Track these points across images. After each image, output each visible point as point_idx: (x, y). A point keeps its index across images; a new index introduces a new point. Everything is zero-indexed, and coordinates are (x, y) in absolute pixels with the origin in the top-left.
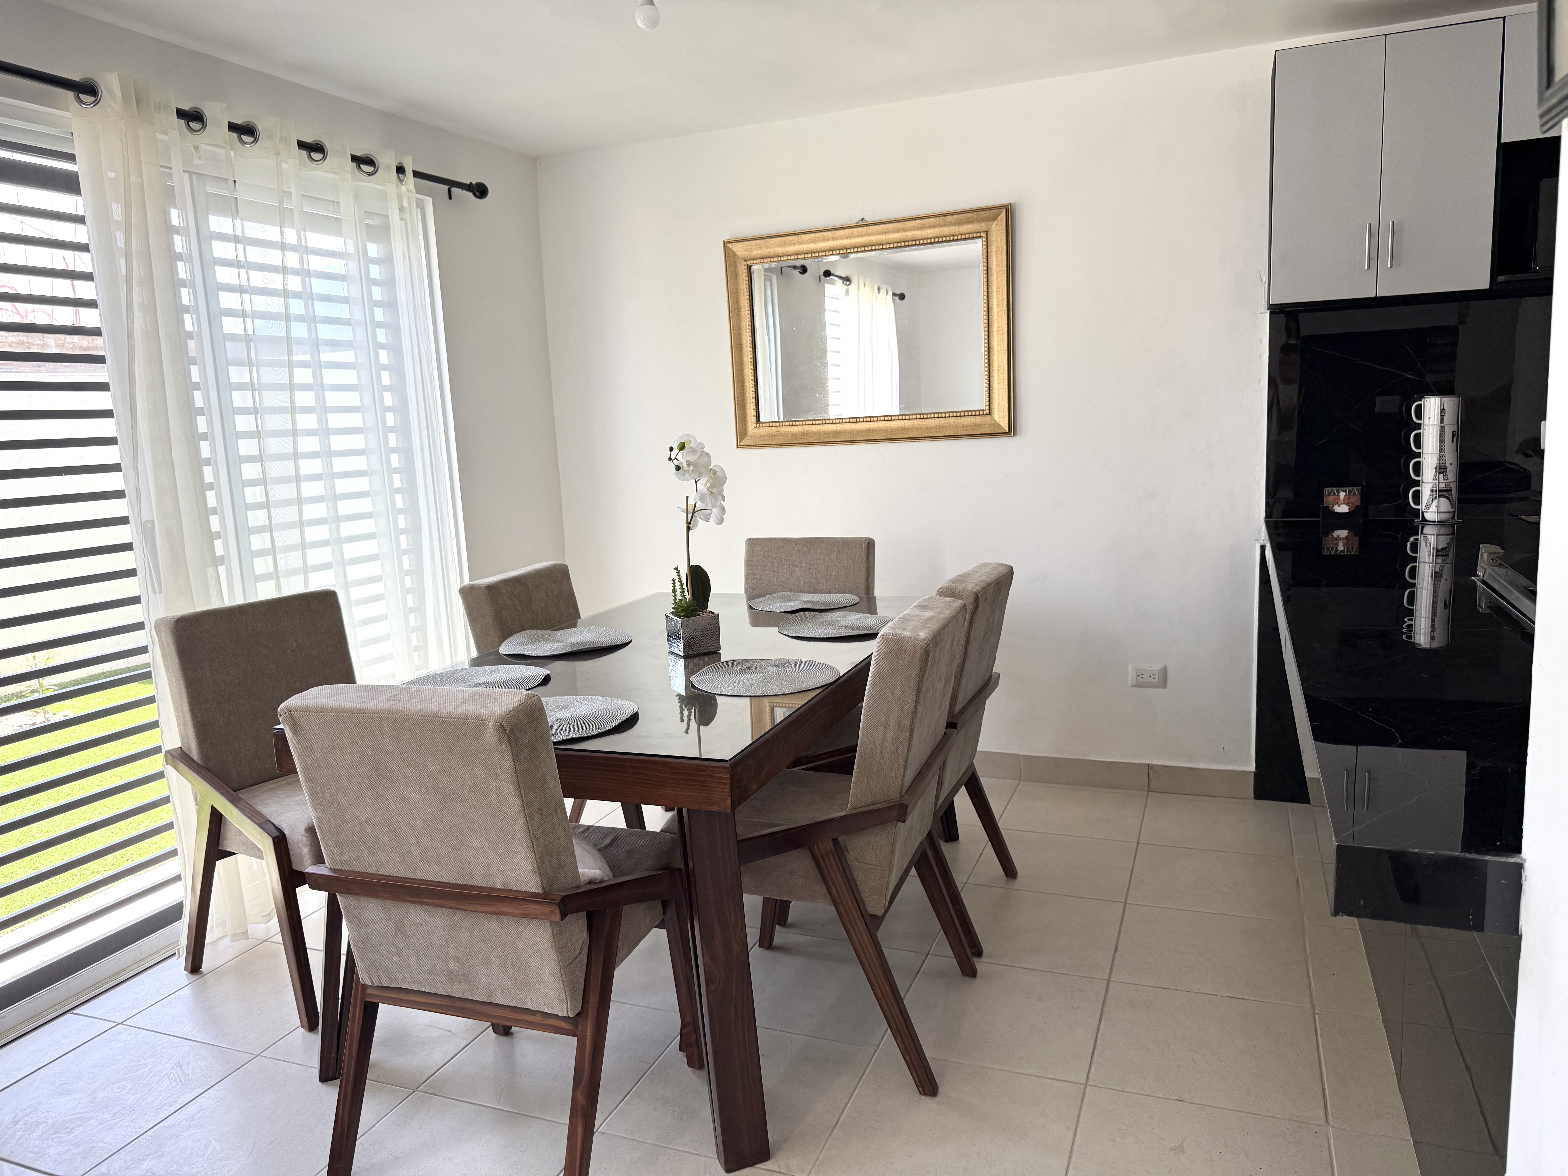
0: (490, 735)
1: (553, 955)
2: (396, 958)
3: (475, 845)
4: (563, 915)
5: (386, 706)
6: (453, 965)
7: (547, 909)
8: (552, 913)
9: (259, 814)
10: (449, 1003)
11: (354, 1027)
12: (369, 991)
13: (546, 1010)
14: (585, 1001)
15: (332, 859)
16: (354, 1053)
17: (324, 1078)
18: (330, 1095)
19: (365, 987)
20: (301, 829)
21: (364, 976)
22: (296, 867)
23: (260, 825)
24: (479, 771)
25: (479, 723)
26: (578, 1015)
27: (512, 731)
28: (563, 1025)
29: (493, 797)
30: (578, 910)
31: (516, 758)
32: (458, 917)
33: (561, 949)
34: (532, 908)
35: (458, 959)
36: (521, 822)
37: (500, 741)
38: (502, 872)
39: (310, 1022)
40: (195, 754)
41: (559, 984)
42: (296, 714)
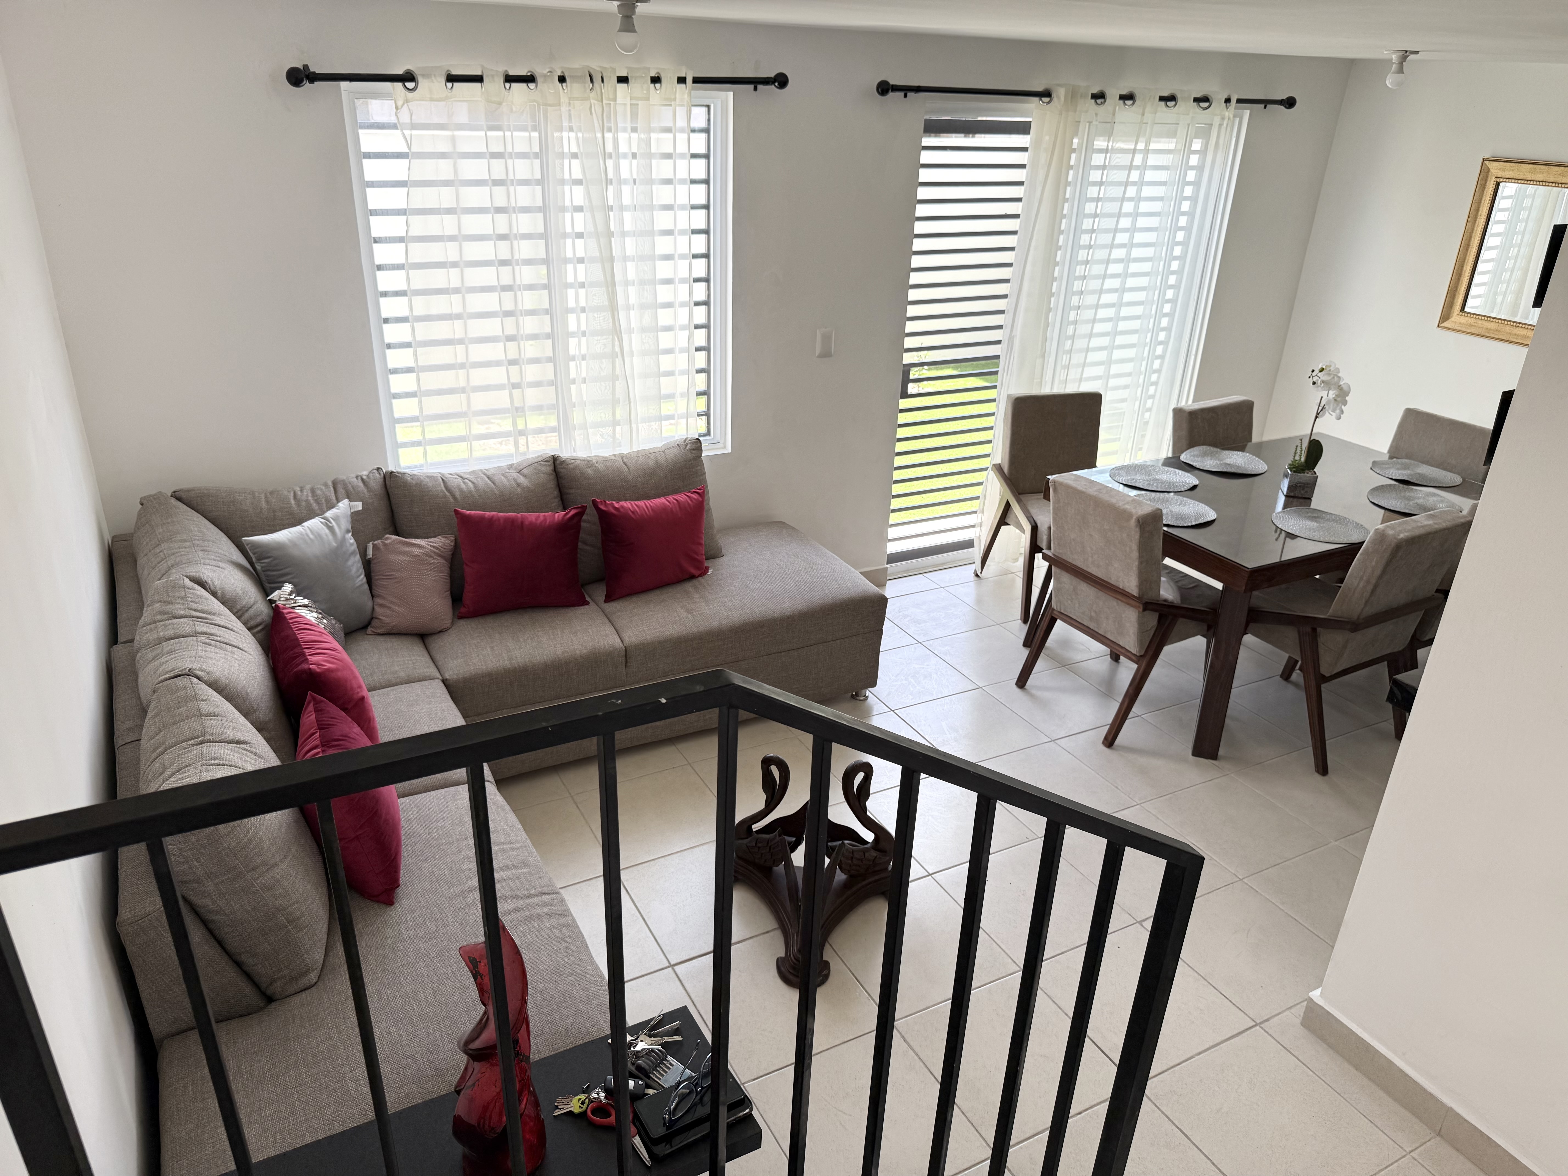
0: (1133, 522)
1: (1136, 625)
2: (1069, 602)
3: (1116, 566)
4: (1144, 610)
5: (1095, 494)
6: (1093, 614)
7: (1138, 604)
8: (1139, 607)
9: (1030, 513)
10: (1087, 630)
11: (1044, 625)
12: (1055, 612)
13: (1128, 648)
14: (1146, 651)
15: (1055, 550)
16: (1041, 636)
17: (1025, 645)
18: (1025, 653)
19: (1053, 609)
20: (1046, 526)
21: (1054, 605)
22: (1039, 543)
23: (1027, 518)
24: (1125, 535)
25: (1130, 515)
26: (1141, 656)
27: (1143, 524)
28: (1134, 658)
29: (1128, 549)
30: (1155, 611)
31: (1141, 536)
32: (1100, 593)
33: (1141, 624)
34: (1132, 602)
35: (1095, 612)
36: (1137, 563)
37: (1136, 526)
38: (1123, 582)
39: (1025, 619)
40: (1006, 470)
41: (1135, 639)
42: (1057, 484)
